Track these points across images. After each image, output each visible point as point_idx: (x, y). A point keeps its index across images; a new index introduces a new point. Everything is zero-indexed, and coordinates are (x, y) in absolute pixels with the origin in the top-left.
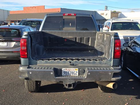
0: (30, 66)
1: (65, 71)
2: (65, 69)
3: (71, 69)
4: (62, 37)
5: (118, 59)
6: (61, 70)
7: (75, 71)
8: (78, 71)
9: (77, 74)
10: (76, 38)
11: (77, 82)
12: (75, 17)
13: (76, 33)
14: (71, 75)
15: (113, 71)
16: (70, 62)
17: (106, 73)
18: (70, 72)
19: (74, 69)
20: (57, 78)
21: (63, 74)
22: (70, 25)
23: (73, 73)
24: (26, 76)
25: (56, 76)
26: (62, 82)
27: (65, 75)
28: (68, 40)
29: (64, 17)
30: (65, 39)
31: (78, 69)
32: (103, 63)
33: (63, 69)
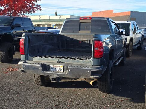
0: (27, 61)
1: (52, 67)
2: (52, 65)
3: (57, 65)
4: (77, 39)
5: (98, 58)
6: (49, 66)
7: (61, 68)
8: (63, 68)
9: (63, 70)
10: (89, 41)
11: (60, 77)
12: (90, 21)
13: (90, 36)
14: (58, 71)
15: (91, 70)
16: (58, 60)
17: (84, 71)
18: (56, 69)
19: (60, 66)
20: (44, 72)
21: (51, 69)
22: (86, 28)
23: (59, 69)
24: (22, 69)
25: (43, 71)
26: (49, 76)
27: (52, 70)
28: (83, 43)
29: (80, 21)
30: (79, 41)
31: (62, 66)
32: (86, 62)
33: (51, 65)
